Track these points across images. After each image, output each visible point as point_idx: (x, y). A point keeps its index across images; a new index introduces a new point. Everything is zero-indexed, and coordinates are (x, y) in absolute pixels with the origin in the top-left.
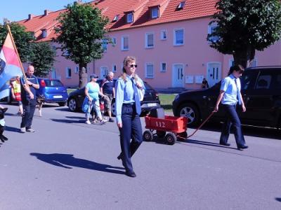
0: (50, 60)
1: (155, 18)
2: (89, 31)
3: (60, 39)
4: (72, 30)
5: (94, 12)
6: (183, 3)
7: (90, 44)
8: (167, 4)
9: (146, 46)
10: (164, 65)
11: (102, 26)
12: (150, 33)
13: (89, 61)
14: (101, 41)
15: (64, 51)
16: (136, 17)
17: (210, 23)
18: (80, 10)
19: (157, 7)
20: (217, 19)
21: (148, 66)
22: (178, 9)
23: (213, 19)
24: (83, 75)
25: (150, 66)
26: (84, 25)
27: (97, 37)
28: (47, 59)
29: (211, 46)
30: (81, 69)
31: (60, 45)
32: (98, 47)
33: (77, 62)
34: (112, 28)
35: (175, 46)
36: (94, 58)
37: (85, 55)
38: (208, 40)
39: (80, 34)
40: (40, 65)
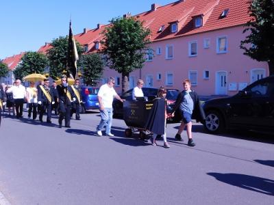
0: (100, 69)
1: (198, 27)
2: (130, 43)
3: (105, 51)
4: (116, 42)
5: (136, 25)
6: (226, 11)
7: (131, 54)
8: (210, 13)
9: (190, 55)
10: (207, 73)
11: (143, 37)
12: (193, 42)
13: (130, 70)
14: (143, 51)
15: (109, 61)
16: (180, 26)
17: (244, 31)
18: (123, 23)
19: (200, 16)
20: (251, 27)
21: (191, 74)
22: (221, 17)
23: (247, 27)
24: (125, 84)
25: (193, 74)
26: (126, 37)
27: (139, 48)
28: (97, 69)
29: (245, 54)
30: (123, 78)
31: (105, 56)
32: (140, 57)
33: (120, 72)
34: (157, 38)
35: (218, 54)
36: (136, 67)
37: (127, 65)
38: (241, 47)
39: (123, 45)
40: (91, 74)
